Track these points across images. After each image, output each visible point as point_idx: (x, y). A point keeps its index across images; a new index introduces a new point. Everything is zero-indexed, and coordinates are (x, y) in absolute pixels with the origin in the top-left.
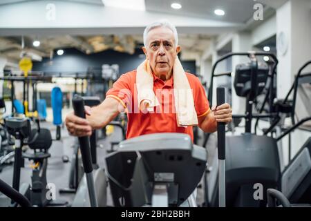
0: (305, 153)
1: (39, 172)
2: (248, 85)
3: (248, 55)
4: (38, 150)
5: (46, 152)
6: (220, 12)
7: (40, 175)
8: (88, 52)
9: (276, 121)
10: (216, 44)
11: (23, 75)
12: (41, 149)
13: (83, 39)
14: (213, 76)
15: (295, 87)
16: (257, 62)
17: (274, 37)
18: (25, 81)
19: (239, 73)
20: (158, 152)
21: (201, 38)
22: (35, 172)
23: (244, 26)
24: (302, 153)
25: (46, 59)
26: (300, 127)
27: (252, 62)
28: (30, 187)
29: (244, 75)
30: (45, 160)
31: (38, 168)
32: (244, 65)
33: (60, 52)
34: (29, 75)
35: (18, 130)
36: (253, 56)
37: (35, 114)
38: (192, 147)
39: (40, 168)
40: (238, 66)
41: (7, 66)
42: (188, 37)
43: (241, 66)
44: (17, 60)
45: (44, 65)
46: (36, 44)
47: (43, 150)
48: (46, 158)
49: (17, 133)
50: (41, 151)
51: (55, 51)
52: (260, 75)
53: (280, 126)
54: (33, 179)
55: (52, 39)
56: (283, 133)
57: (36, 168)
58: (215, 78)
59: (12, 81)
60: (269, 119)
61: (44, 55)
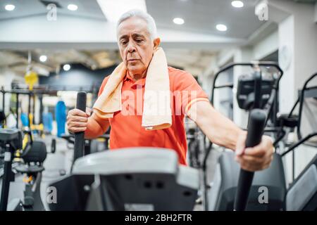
0: (312, 171)
1: (32, 186)
2: (252, 98)
3: (252, 65)
4: (32, 164)
5: (40, 166)
6: (222, 27)
7: (33, 189)
8: (94, 67)
9: (280, 136)
10: (218, 60)
11: (28, 88)
12: (35, 162)
13: (89, 54)
14: (214, 87)
15: (301, 100)
16: (261, 73)
17: (276, 53)
18: (30, 94)
19: (242, 84)
20: (128, 176)
21: (203, 54)
22: (28, 187)
23: (245, 42)
24: (308, 171)
25: (52, 74)
26: (306, 142)
27: (256, 72)
28: (21, 202)
29: (247, 87)
30: (39, 174)
31: (32, 182)
32: (247, 75)
33: (67, 67)
34: (34, 88)
35: (8, 142)
36: (257, 66)
37: (40, 127)
38: (178, 169)
39: (34, 183)
40: (240, 77)
41: (15, 80)
42: (191, 53)
43: (244, 77)
44: (23, 74)
45: (51, 79)
46: (43, 59)
47: (38, 163)
48: (41, 172)
49: (8, 145)
50: (36, 164)
51: (62, 66)
52: (264, 87)
53: (284, 141)
54: (26, 193)
55: (59, 54)
56: (287, 149)
57: (29, 182)
58: (216, 90)
59: (18, 94)
60: (272, 134)
61: (51, 69)
